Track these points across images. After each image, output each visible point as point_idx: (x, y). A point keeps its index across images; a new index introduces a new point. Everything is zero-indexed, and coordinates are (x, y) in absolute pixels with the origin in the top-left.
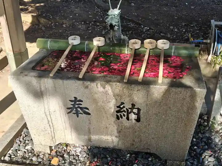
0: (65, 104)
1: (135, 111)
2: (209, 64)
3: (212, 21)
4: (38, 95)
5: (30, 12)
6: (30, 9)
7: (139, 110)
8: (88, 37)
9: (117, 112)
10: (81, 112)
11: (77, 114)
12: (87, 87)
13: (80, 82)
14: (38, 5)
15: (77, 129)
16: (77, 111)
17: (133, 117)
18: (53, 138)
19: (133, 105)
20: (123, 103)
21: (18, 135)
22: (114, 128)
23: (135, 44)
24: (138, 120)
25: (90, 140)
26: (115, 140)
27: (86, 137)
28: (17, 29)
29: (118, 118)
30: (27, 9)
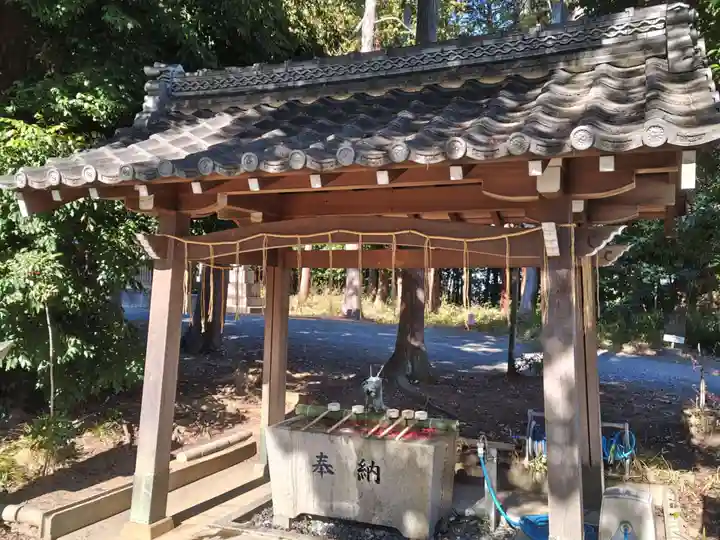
0: (310, 461)
1: (375, 469)
2: (526, 471)
3: (530, 411)
4: (287, 448)
5: (299, 391)
6: (299, 387)
7: (378, 468)
8: (347, 404)
9: (359, 470)
10: (325, 469)
11: (321, 472)
12: (332, 441)
13: (327, 436)
14: (312, 383)
15: (319, 491)
16: (321, 469)
17: (373, 477)
18: (295, 505)
19: (373, 463)
20: (363, 460)
21: (258, 510)
22: (355, 493)
23: (393, 413)
24: (378, 481)
25: (331, 507)
26: (357, 508)
27: (329, 505)
28: (278, 397)
29: (359, 479)
30: (294, 388)
